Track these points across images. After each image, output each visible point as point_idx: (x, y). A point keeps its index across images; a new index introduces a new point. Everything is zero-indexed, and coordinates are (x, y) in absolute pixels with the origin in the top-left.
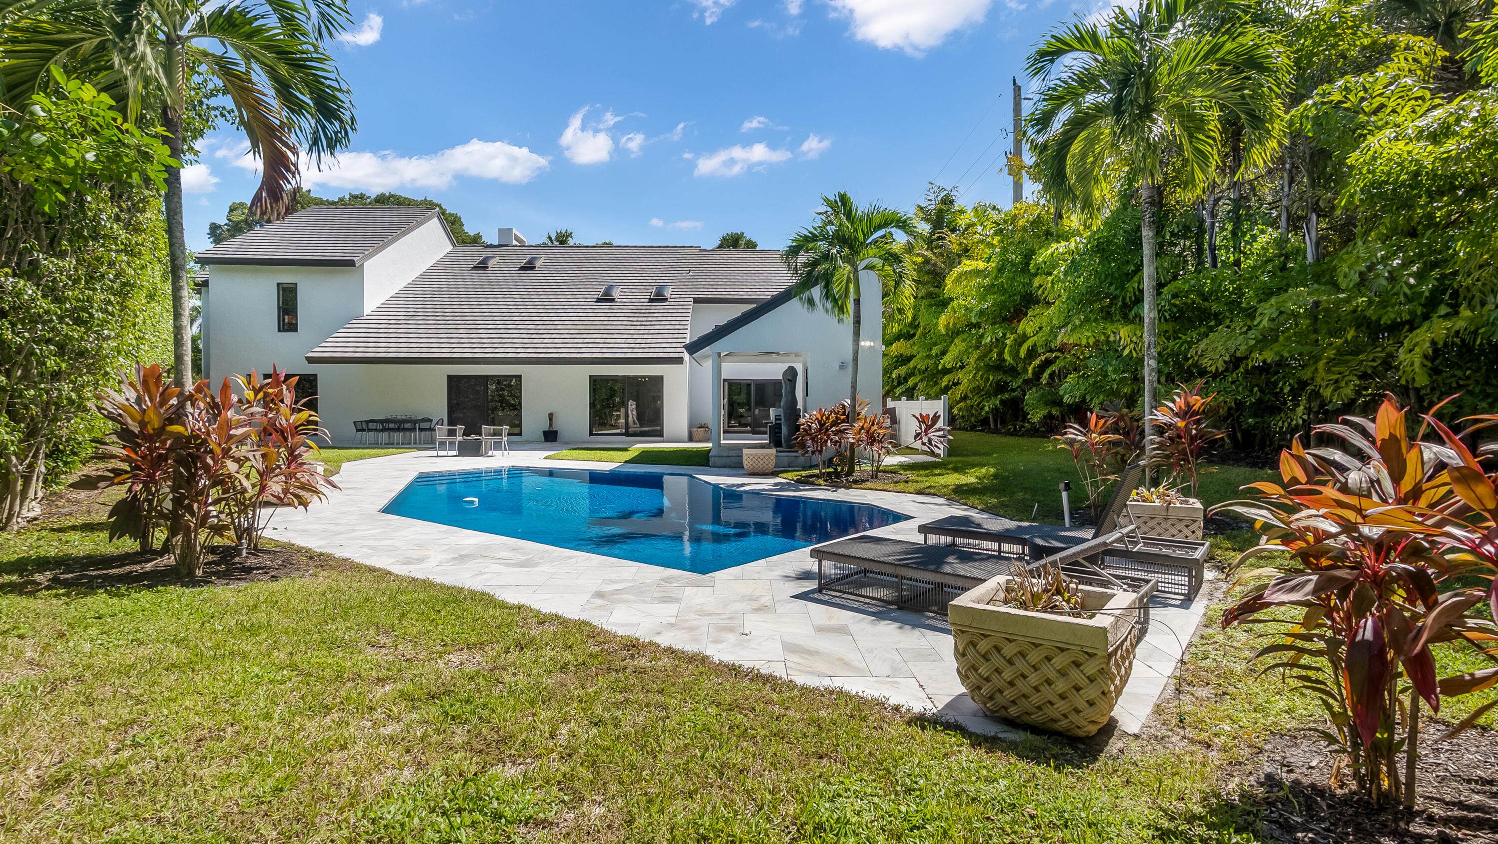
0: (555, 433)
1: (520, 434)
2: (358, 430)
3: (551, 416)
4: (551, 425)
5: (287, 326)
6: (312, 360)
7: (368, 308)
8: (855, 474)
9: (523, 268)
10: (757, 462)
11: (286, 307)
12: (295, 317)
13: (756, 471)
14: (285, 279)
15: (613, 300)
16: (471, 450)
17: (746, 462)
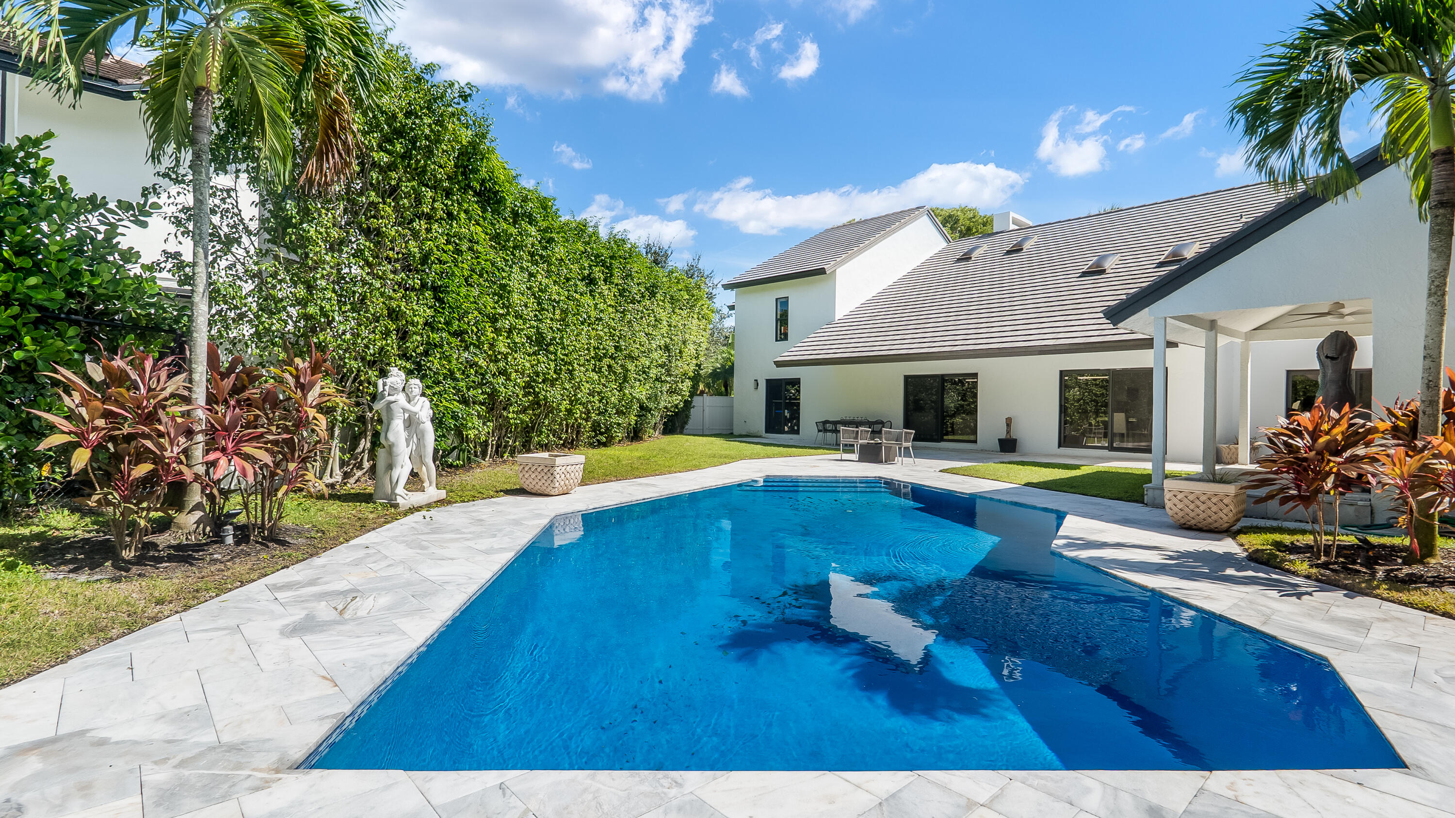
0: (1014, 442)
1: (975, 442)
2: (819, 431)
3: (1009, 422)
4: (1008, 432)
5: (782, 336)
6: (779, 364)
7: (840, 313)
8: (1432, 561)
9: (1009, 252)
10: (1192, 506)
11: (782, 320)
12: (786, 329)
13: (1193, 522)
14: (782, 294)
15: (1103, 272)
16: (871, 454)
17: (1168, 505)
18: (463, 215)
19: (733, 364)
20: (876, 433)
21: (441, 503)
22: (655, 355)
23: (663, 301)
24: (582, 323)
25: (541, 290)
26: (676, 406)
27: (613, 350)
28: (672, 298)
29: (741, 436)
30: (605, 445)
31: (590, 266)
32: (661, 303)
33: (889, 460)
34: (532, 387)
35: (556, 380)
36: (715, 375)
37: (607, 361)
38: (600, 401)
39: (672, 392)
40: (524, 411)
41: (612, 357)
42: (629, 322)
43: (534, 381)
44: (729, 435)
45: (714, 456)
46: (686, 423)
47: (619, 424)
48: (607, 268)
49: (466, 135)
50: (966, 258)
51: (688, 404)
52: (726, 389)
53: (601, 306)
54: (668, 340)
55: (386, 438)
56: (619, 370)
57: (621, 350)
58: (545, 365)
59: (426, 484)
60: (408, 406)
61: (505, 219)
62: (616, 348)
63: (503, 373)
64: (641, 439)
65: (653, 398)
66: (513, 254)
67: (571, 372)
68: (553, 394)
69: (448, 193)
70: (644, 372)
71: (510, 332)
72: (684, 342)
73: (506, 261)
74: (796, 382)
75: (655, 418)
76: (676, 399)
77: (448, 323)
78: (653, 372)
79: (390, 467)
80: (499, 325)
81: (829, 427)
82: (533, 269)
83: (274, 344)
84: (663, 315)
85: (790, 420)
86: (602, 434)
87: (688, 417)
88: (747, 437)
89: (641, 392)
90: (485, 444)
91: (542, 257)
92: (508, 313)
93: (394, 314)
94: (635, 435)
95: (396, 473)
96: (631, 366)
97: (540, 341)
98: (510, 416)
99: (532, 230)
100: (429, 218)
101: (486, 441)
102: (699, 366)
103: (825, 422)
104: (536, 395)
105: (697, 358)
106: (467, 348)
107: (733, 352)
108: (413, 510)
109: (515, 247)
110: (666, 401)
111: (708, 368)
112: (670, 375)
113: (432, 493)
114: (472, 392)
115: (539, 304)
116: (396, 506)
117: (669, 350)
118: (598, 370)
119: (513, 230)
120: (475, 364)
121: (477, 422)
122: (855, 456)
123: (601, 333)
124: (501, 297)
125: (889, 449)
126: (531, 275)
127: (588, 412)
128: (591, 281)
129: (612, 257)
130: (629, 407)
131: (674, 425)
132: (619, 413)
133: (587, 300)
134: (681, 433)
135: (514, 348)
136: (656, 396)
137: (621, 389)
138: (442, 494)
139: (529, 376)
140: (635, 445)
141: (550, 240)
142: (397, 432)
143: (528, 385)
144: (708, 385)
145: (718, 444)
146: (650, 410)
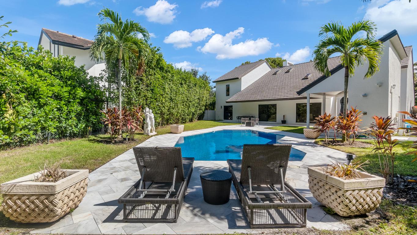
0: (285, 121)
1: (276, 121)
2: (237, 119)
3: (284, 116)
4: (284, 119)
5: (228, 94)
6: (227, 102)
7: (242, 89)
8: (344, 142)
9: (286, 72)
10: (308, 134)
11: (228, 90)
12: (229, 92)
13: (309, 137)
14: (228, 84)
15: (307, 78)
16: (249, 124)
17: (304, 133)
18: (157, 73)
19: (215, 101)
20: (250, 119)
21: (156, 135)
22: (196, 101)
23: (198, 87)
24: (180, 94)
25: (171, 88)
26: (201, 113)
27: (186, 100)
28: (200, 86)
29: (217, 120)
30: (184, 123)
31: (181, 81)
32: (197, 88)
33: (253, 126)
34: (169, 110)
35: (174, 108)
36: (211, 104)
37: (185, 103)
38: (184, 112)
39: (200, 110)
40: (167, 115)
41: (186, 102)
42: (190, 93)
43: (170, 108)
44: (215, 120)
45: (211, 125)
46: (203, 117)
47: (188, 118)
48: (185, 81)
49: (158, 57)
50: (275, 74)
51: (204, 112)
52: (214, 108)
53: (184, 90)
54: (199, 97)
55: (146, 122)
56: (188, 105)
57: (188, 100)
58: (172, 105)
59: (153, 131)
60: (150, 115)
61: (164, 72)
62: (187, 99)
63: (164, 107)
64: (193, 121)
65: (196, 111)
66: (166, 80)
67: (177, 106)
68: (174, 111)
69: (154, 69)
70: (193, 105)
71: (165, 98)
72: (203, 97)
73: (164, 82)
74: (231, 106)
75: (196, 116)
76: (201, 111)
77: (154, 97)
78: (196, 105)
79: (147, 127)
80: (163, 96)
81: (239, 118)
82: (170, 83)
83: (125, 103)
84: (198, 90)
85: (230, 116)
86: (184, 120)
87: (204, 116)
88: (219, 121)
89: (193, 110)
90: (159, 123)
91: (171, 80)
92: (165, 93)
93: (145, 96)
94: (191, 120)
95: (148, 129)
96: (190, 104)
97: (171, 99)
98: (165, 116)
99: (170, 74)
100: (151, 75)
101: (160, 123)
102: (206, 103)
103: (239, 117)
104: (170, 111)
105: (206, 101)
106: (157, 102)
107: (215, 98)
108: (152, 136)
109: (166, 79)
110: (199, 112)
111: (209, 103)
112: (200, 105)
113: (154, 133)
114: (158, 111)
115: (171, 91)
116: (149, 135)
117: (199, 99)
118: (183, 105)
119: (166, 75)
120: (159, 105)
121: (159, 118)
122: (245, 125)
123: (184, 96)
124: (164, 90)
125: (253, 123)
126: (169, 84)
127: (181, 115)
128: (181, 84)
129: (186, 78)
130: (190, 114)
131: (200, 118)
132: (188, 115)
133: (181, 89)
134: (202, 120)
135: (166, 101)
136: (196, 110)
137: (188, 109)
138: (156, 133)
139: (169, 107)
140: (191, 123)
141: (173, 76)
142: (148, 120)
143: (169, 109)
144: (209, 107)
145: (212, 123)
146: (195, 114)
